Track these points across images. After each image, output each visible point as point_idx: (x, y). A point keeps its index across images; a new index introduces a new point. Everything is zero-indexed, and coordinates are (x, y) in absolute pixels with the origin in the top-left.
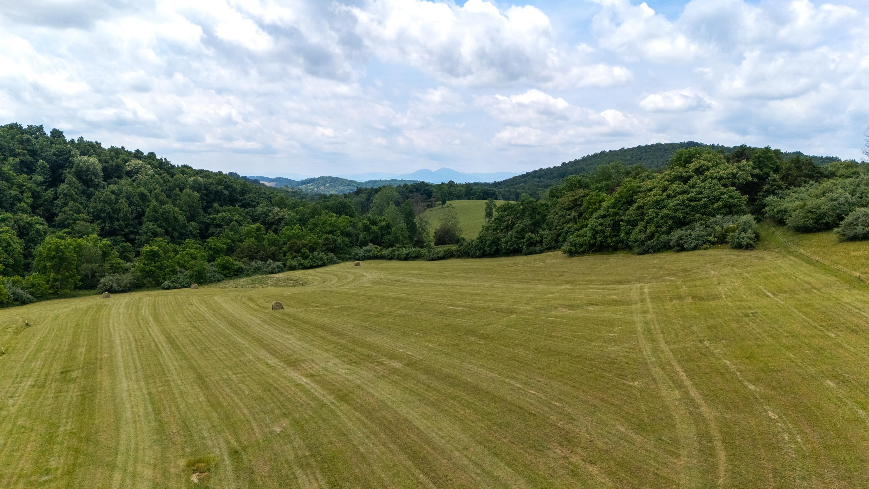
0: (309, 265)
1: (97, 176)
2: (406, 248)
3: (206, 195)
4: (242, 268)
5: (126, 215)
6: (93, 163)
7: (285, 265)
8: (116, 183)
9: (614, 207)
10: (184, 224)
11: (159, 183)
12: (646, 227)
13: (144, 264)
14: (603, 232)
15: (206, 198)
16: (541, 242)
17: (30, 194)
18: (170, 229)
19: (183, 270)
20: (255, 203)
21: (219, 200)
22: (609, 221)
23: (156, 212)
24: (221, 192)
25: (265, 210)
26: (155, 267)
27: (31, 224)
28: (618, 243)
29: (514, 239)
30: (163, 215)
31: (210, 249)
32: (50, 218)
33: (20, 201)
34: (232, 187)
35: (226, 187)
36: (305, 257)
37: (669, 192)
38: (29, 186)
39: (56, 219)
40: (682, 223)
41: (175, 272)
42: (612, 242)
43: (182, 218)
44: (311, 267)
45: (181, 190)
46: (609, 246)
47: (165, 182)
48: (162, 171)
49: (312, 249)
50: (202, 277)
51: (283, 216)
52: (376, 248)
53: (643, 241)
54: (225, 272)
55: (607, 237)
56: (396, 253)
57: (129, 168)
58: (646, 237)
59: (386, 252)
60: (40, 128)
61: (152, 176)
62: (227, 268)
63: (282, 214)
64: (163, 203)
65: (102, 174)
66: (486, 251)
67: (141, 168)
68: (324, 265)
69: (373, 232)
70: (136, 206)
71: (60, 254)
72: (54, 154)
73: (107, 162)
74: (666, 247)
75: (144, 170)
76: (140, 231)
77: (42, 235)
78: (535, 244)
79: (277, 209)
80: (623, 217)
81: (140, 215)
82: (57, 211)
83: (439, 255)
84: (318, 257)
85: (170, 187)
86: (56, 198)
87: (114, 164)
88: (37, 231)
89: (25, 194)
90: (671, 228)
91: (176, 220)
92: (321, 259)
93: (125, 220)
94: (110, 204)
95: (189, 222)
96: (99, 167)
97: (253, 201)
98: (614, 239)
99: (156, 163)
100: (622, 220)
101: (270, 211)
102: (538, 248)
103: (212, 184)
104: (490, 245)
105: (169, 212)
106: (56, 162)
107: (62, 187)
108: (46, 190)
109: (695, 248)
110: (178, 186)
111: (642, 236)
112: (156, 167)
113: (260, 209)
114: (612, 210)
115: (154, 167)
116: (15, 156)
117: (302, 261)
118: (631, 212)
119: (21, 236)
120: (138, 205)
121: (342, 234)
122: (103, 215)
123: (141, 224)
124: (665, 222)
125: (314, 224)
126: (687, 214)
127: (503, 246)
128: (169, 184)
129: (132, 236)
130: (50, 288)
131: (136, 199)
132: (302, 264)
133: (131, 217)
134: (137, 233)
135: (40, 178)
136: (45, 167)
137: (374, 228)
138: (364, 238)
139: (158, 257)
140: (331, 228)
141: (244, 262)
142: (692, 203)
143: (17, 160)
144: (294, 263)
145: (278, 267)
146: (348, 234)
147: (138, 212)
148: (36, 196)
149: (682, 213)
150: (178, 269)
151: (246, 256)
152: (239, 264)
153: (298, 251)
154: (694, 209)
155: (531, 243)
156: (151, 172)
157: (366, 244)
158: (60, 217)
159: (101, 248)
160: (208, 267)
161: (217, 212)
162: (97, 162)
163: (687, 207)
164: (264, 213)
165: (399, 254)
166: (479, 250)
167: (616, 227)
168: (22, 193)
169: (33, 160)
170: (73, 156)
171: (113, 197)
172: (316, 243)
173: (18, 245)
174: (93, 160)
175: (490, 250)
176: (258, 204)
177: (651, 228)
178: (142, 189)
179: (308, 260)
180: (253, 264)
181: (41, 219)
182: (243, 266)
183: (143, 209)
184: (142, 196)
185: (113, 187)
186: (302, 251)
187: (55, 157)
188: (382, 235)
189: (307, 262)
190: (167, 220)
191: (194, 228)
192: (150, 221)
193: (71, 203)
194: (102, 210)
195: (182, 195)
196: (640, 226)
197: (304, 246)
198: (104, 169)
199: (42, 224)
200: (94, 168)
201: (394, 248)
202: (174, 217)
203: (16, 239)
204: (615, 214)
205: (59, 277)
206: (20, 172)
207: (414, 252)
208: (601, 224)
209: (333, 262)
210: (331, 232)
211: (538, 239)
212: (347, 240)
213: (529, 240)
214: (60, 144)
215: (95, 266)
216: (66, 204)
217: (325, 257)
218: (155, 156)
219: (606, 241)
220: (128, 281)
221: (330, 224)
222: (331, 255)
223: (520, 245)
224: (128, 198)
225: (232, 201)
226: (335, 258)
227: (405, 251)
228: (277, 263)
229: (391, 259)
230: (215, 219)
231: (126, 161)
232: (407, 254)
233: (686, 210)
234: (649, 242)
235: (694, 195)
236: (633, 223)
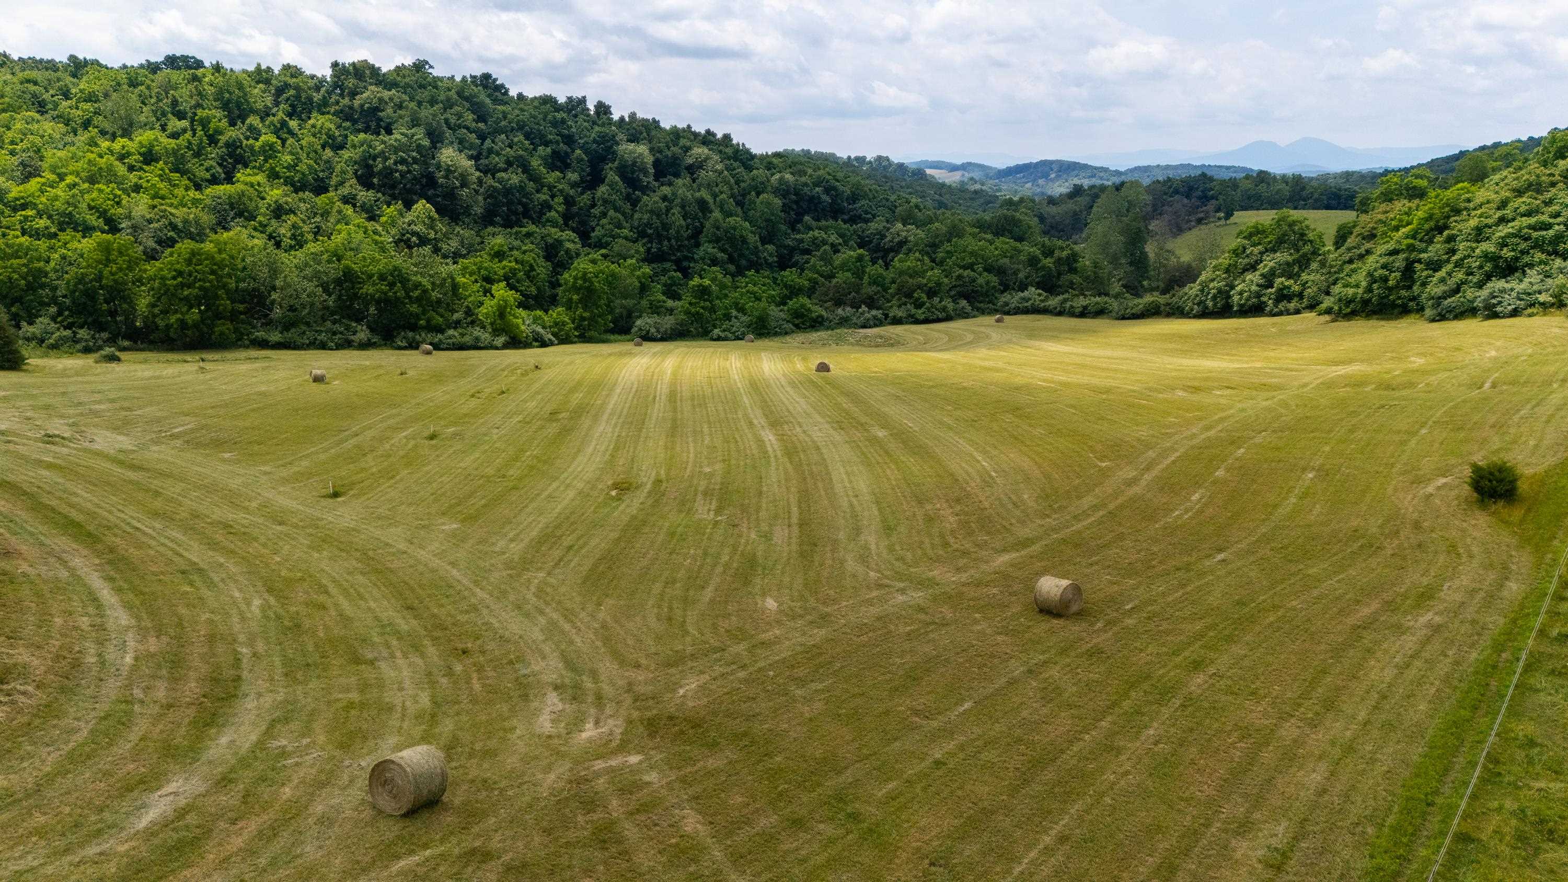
0: (922, 317)
1: (645, 171)
2: (1085, 296)
3: (796, 202)
4: (822, 316)
5: (678, 232)
6: (641, 155)
7: (886, 316)
8: (670, 184)
9: (1414, 237)
10: (756, 248)
11: (727, 183)
12: (1449, 274)
13: (690, 304)
14: (1385, 280)
15: (795, 207)
16: (1300, 295)
17: (561, 199)
18: (736, 255)
19: (740, 315)
20: (869, 216)
21: (816, 210)
22: (1399, 261)
23: (718, 228)
24: (819, 198)
25: (881, 227)
26: (703, 308)
27: (559, 242)
28: (1411, 300)
29: (1254, 288)
30: (726, 232)
31: (786, 286)
32: (584, 236)
33: (550, 208)
34: (834, 188)
35: (827, 190)
36: (918, 305)
37: (1508, 212)
38: (560, 187)
39: (593, 235)
40: (1509, 269)
41: (728, 317)
42: (1399, 298)
43: (753, 239)
44: (926, 321)
45: (758, 194)
46: (1394, 306)
47: (737, 183)
48: (736, 164)
49: (931, 293)
50: (765, 327)
51: (906, 238)
52: (1040, 295)
53: (1440, 298)
54: (797, 322)
55: (1390, 289)
56: (1068, 305)
57: (690, 161)
58: (1445, 292)
59: (1053, 302)
60: (583, 100)
61: (721, 172)
62: (802, 316)
63: (904, 234)
64: (729, 214)
65: (652, 171)
66: (1207, 308)
67: (706, 160)
68: (948, 319)
69: (1043, 268)
70: (693, 219)
71: (587, 284)
72: (594, 141)
73: (660, 152)
74: (1469, 312)
75: (710, 163)
76: (696, 256)
77: (572, 256)
78: (1289, 298)
79: (899, 225)
80: (1422, 256)
81: (698, 232)
82: (593, 224)
83: (1134, 311)
84: (939, 306)
85: (744, 189)
86: (593, 206)
87: (669, 154)
88: (568, 251)
89: (556, 200)
90: (1488, 277)
91: (744, 241)
92: (944, 309)
93: (677, 239)
94: (658, 216)
95: (763, 243)
96: (649, 159)
97: (867, 213)
98: (1403, 293)
99: (729, 151)
100: (1419, 261)
101: (888, 229)
102: (1292, 305)
103: (806, 184)
104: (1214, 298)
105: (735, 229)
106: (596, 152)
107: (602, 190)
108: (582, 193)
109: (1515, 313)
110: (755, 188)
111: (1438, 290)
112: (729, 158)
113: (874, 226)
114: (1409, 242)
115: (725, 157)
116: (546, 144)
117: (913, 311)
118: (1437, 248)
119: (548, 258)
120: (695, 218)
121: (988, 269)
122: (650, 231)
123: (698, 245)
124: (1481, 267)
125: (948, 252)
126: (1523, 252)
127: (1236, 298)
128: (742, 185)
129: (685, 264)
130: (576, 329)
131: (694, 209)
132: (912, 316)
133: (685, 235)
134: (692, 259)
135: (573, 176)
136: (582, 160)
137: (1048, 262)
138: (1027, 278)
139: (709, 294)
140: (973, 259)
141: (826, 309)
142: (1535, 234)
143: (549, 150)
144: (900, 313)
145: (875, 317)
146: (1000, 272)
147: (696, 228)
148: (569, 202)
149: (1513, 250)
150: (734, 313)
151: (831, 299)
152: (818, 311)
153: (909, 295)
154: (1538, 245)
155: (1283, 296)
156: (719, 167)
157: (1023, 288)
158: (597, 233)
159: (638, 277)
160: (775, 312)
161: (810, 229)
162: (647, 153)
163: (1526, 239)
164: (879, 233)
165: (1072, 307)
166: (1198, 304)
167: (1408, 271)
168: (553, 197)
169: (569, 150)
170: (617, 144)
171: (663, 205)
172: (939, 284)
173: (543, 269)
174: (642, 149)
175: (1215, 305)
176: (874, 216)
177: (1460, 276)
178: (704, 194)
179: (923, 310)
180: (840, 311)
181: (573, 235)
182: (824, 313)
183: (702, 224)
184: (702, 204)
185: (666, 190)
186: (916, 295)
187: (595, 146)
188: (1060, 274)
189: (920, 313)
190: (732, 240)
191: (771, 255)
192: (709, 242)
193: (611, 213)
194: (649, 225)
195: (758, 201)
196: (1442, 273)
197: (920, 287)
198: (656, 164)
199: (574, 242)
200: (642, 162)
201: (1066, 296)
202: (741, 236)
203: (541, 261)
204: (1411, 248)
205: (586, 314)
206: (552, 167)
207: (1097, 303)
208: (1384, 267)
209: (965, 315)
210: (971, 267)
211: (1296, 288)
212: (994, 280)
213: (1281, 289)
214: (603, 125)
215: (629, 302)
216: (604, 215)
217: (951, 306)
218: (731, 140)
219: (1387, 297)
220: (668, 326)
221: (972, 253)
222: (964, 303)
223: (1264, 299)
224: (683, 207)
225: (835, 212)
226: (969, 309)
227: (1081, 302)
228: (874, 312)
229: (1060, 314)
230: (802, 241)
231: (687, 149)
232: (1085, 308)
233: (1523, 246)
234: (1449, 300)
235: (1545, 218)
236: (1435, 266)
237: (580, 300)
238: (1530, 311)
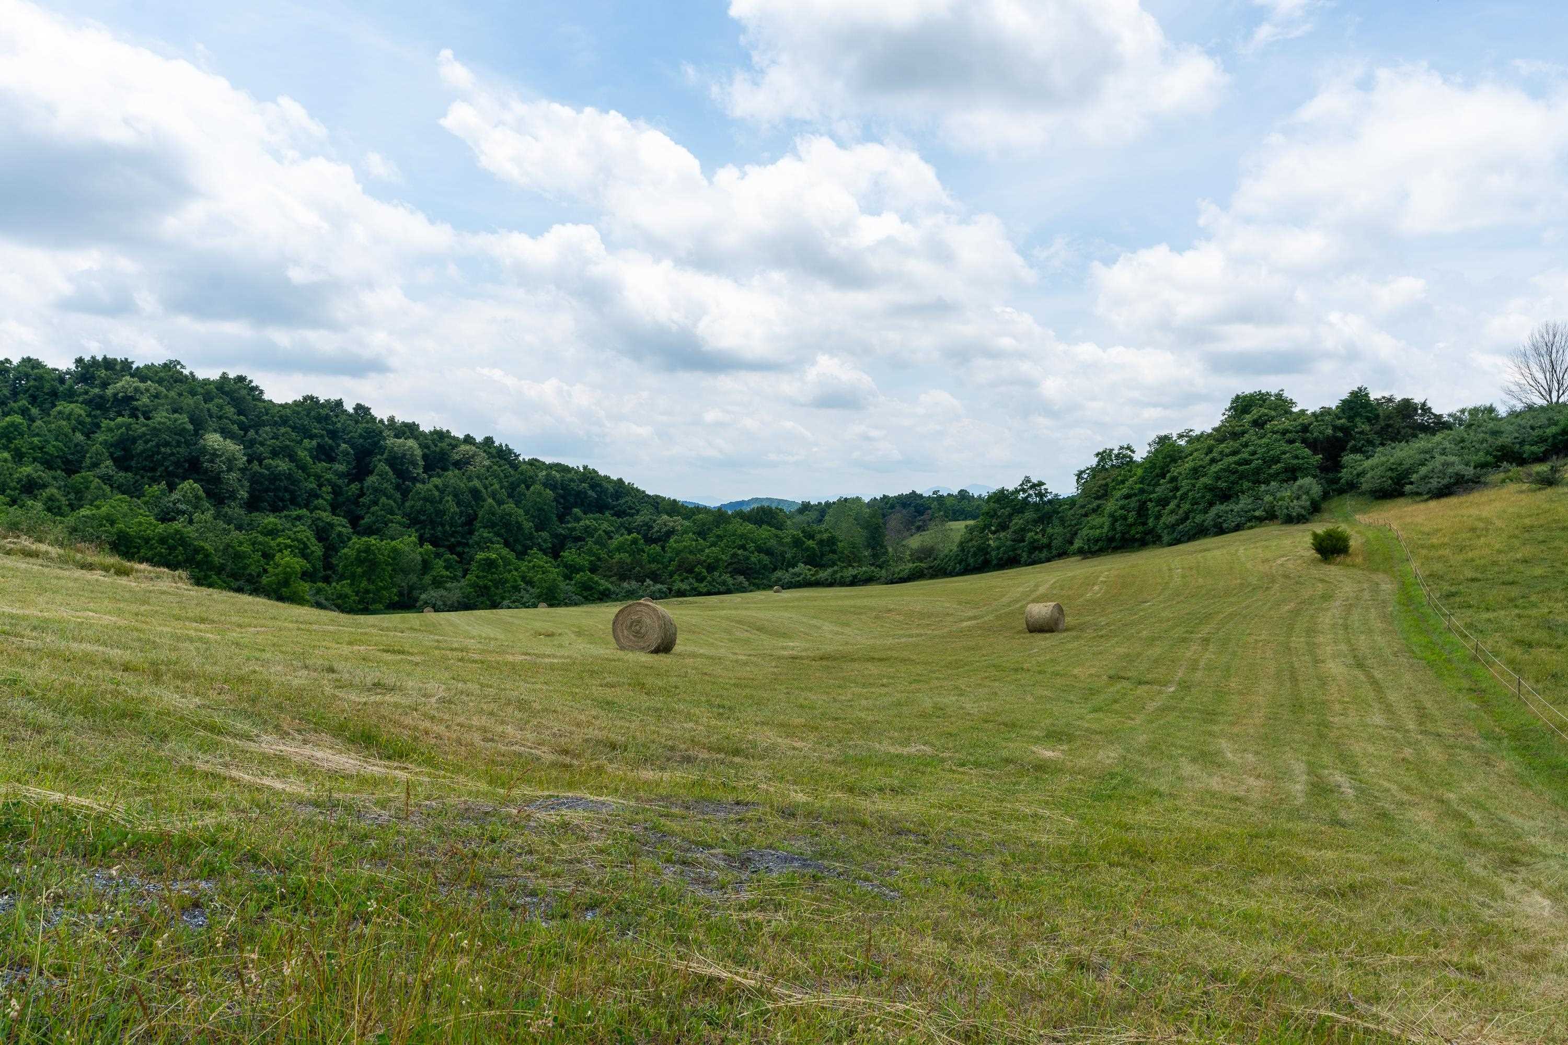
0: (705, 590)
1: (415, 464)
2: (853, 567)
3: (563, 497)
4: (608, 589)
5: (452, 518)
6: (411, 448)
7: (670, 590)
8: (439, 477)
9: (1141, 483)
10: (531, 533)
11: (496, 476)
12: (1178, 506)
13: (477, 577)
14: (1125, 518)
15: (562, 501)
16: (1049, 546)
17: (329, 489)
18: (511, 540)
19: (529, 588)
20: (633, 511)
21: (582, 505)
22: (1133, 503)
23: (493, 514)
24: (586, 493)
25: (647, 519)
26: (491, 581)
27: (331, 525)
28: (1146, 534)
29: (1009, 543)
30: (502, 517)
31: (566, 566)
32: (354, 521)
33: (317, 496)
34: (600, 485)
35: (593, 487)
36: (701, 579)
37: (1215, 454)
38: (328, 476)
39: (362, 522)
40: (1225, 497)
41: (516, 588)
42: (1137, 533)
43: (528, 525)
44: (709, 593)
45: (528, 487)
46: (1134, 540)
47: (506, 477)
48: (502, 462)
49: (711, 568)
50: (555, 598)
51: (673, 528)
52: (810, 570)
53: (1173, 525)
54: (585, 594)
55: (1131, 525)
56: (838, 576)
57: (457, 457)
58: (1177, 520)
59: (824, 574)
60: (339, 403)
61: (488, 468)
62: (589, 588)
63: (671, 524)
64: (500, 503)
65: (421, 463)
66: (969, 565)
67: (473, 457)
68: (728, 592)
69: (808, 549)
70: (466, 507)
71: (371, 557)
72: (361, 436)
73: (428, 447)
74: (1200, 532)
75: (478, 459)
76: (471, 542)
77: (343, 540)
78: (1040, 549)
79: (665, 517)
80: (1151, 496)
81: (470, 521)
82: (363, 513)
83: (901, 575)
84: (719, 580)
85: (512, 483)
86: (362, 494)
87: (438, 449)
88: (340, 534)
89: (324, 489)
90: (1211, 504)
91: (519, 526)
92: (724, 583)
93: (451, 525)
94: (432, 502)
95: (537, 531)
96: (418, 452)
97: (630, 508)
98: (1140, 528)
99: (494, 451)
100: (1150, 500)
101: (655, 521)
102: (1044, 555)
103: (572, 480)
104: (975, 554)
105: (510, 515)
106: (363, 446)
107: (371, 480)
108: (348, 484)
109: (1238, 528)
110: (524, 482)
111: (1172, 519)
112: (493, 457)
113: (639, 519)
114: (1138, 486)
115: (490, 456)
116: (312, 437)
117: (696, 585)
118: (1162, 489)
119: (320, 539)
120: (469, 505)
121: (759, 550)
122: (423, 518)
123: (471, 532)
124: (1203, 497)
125: (718, 536)
126: (1233, 483)
127: (994, 553)
128: (511, 479)
129: (459, 549)
130: (359, 602)
131: (467, 497)
132: (695, 589)
133: (459, 521)
134: (467, 544)
135: (341, 467)
136: (348, 454)
137: (810, 543)
138: (793, 558)
139: (497, 567)
140: (743, 541)
141: (612, 583)
142: (1241, 468)
143: (314, 442)
144: (684, 586)
145: (660, 591)
146: (769, 552)
147: (469, 515)
148: (337, 491)
149: (1226, 482)
150: (523, 585)
151: (616, 574)
152: (605, 584)
153: (690, 571)
154: (1243, 476)
155: (1035, 547)
156: (487, 463)
157: (794, 566)
158: (367, 520)
159: (420, 553)
160: (563, 585)
161: (578, 520)
162: (416, 446)
163: (1234, 473)
164: (646, 524)
165: (842, 577)
166: (960, 563)
167: (1142, 510)
168: (320, 486)
169: (334, 444)
170: (385, 439)
171: (437, 493)
172: (718, 560)
173: (317, 549)
174: (411, 443)
175: (976, 561)
176: (638, 511)
177: (1186, 506)
178: (476, 483)
179: (705, 583)
180: (625, 585)
181: (344, 521)
182: (610, 586)
183: (475, 511)
184: (475, 493)
185: (436, 481)
186: (696, 569)
187: (361, 440)
188: (822, 555)
189: (702, 587)
190: (507, 525)
191: (545, 541)
192: (484, 527)
193: (383, 499)
194: (422, 511)
195: (528, 493)
196: (1172, 505)
197: (699, 563)
198: (425, 457)
199: (344, 526)
200: (412, 455)
201: (836, 568)
202: (517, 522)
203: (313, 540)
204: (1142, 491)
205: (371, 587)
206: (316, 459)
207: (865, 572)
208: (1122, 508)
209: (741, 589)
210: (743, 547)
211: (1045, 541)
212: (766, 559)
213: (1032, 543)
214: (367, 422)
215: (413, 578)
216: (375, 503)
217: (730, 581)
218: (493, 442)
219: (1128, 532)
220: (455, 599)
221: (742, 536)
222: (741, 578)
223: (1019, 552)
224: (456, 496)
225: (599, 506)
226: (746, 584)
227: (851, 572)
228: (659, 586)
229: (831, 585)
230: (574, 529)
231: (454, 447)
232: (855, 577)
233: (1233, 478)
234: (1181, 527)
235: (1245, 456)
236: (1163, 502)
237: (364, 573)
238: (1249, 524)
